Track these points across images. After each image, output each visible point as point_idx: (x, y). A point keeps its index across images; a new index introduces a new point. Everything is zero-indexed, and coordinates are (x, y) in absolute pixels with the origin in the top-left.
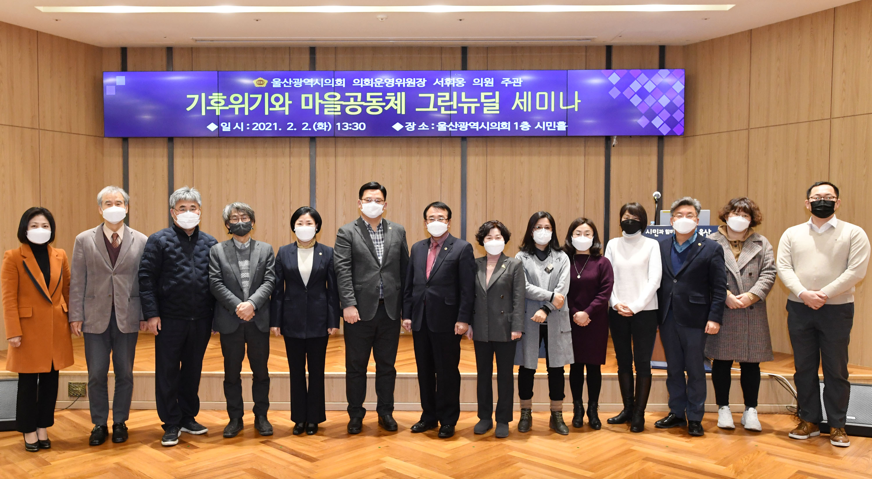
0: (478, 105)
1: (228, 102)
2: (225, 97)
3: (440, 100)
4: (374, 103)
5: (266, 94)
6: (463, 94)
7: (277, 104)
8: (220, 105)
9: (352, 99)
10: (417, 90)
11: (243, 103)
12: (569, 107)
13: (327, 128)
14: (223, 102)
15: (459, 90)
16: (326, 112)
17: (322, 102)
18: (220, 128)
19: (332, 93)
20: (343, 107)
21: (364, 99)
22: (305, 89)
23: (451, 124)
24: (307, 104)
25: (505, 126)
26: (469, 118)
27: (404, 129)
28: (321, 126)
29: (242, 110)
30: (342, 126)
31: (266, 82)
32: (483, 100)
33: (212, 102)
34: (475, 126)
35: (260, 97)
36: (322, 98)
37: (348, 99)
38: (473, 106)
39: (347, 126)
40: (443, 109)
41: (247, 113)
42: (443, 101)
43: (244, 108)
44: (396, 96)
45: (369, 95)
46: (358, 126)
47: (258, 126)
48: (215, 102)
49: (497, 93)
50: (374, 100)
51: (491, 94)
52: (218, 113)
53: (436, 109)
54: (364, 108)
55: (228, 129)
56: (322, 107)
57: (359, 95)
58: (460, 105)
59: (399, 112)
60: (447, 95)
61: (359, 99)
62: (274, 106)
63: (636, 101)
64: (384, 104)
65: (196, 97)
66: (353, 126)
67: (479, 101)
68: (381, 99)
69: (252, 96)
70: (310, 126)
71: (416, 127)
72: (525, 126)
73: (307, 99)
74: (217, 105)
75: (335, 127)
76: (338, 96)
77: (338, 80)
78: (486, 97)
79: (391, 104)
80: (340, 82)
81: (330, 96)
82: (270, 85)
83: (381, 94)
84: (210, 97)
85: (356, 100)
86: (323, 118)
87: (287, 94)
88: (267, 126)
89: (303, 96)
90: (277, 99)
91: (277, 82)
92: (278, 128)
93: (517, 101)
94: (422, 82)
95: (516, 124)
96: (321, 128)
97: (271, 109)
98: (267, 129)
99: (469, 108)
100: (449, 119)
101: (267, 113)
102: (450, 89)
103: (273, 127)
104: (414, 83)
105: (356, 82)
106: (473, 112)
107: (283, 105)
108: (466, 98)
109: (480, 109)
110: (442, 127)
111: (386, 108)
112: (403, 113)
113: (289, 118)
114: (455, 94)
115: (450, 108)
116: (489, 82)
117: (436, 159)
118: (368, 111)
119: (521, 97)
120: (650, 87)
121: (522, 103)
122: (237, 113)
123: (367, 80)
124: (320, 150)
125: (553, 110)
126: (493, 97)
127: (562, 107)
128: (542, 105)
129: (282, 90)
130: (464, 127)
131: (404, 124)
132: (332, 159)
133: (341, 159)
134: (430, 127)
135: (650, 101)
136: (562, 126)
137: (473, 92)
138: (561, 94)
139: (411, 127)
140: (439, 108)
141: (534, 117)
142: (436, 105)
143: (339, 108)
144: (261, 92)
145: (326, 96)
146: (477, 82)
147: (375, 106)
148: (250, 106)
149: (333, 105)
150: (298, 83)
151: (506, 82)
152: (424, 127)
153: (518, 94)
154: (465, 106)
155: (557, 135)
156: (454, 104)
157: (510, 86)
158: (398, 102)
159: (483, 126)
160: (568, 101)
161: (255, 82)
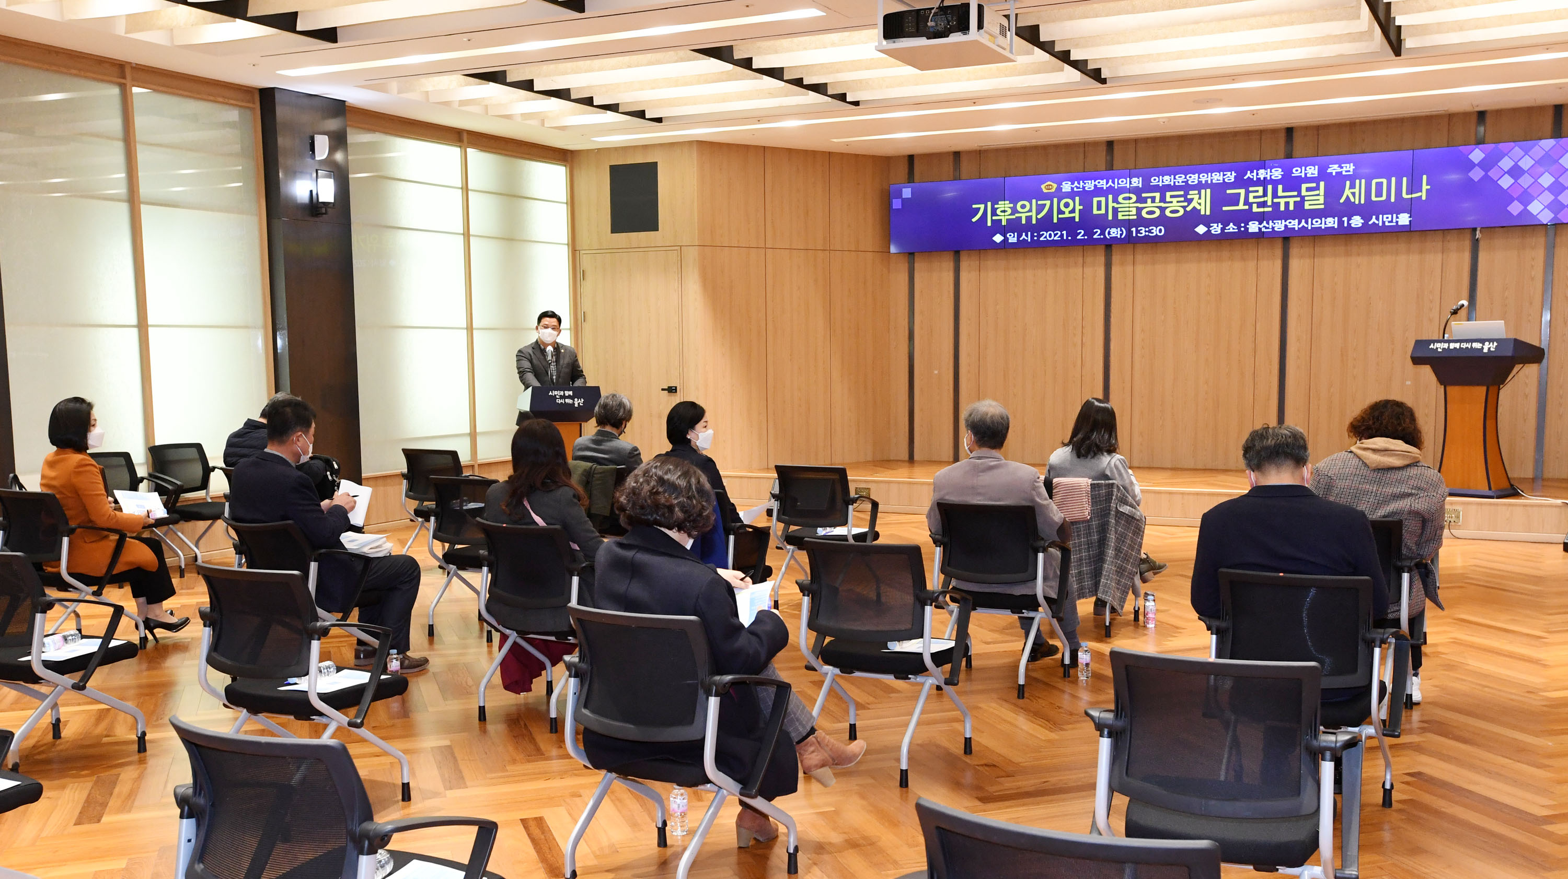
0: (1298, 199)
1: (1014, 211)
2: (1012, 205)
3: (1251, 195)
4: (1175, 203)
5: (1055, 200)
6: (1280, 187)
7: (1067, 210)
8: (1006, 214)
9: (1149, 200)
10: (1225, 185)
11: (1030, 211)
12: (1414, 196)
13: (1121, 235)
14: (1009, 211)
15: (1275, 183)
16: (1120, 217)
17: (1116, 205)
18: (1006, 239)
19: (1127, 195)
20: (1139, 210)
21: (1163, 199)
22: (1098, 192)
23: (1265, 223)
24: (1099, 208)
25: (1331, 222)
26: (1287, 215)
27: (1209, 231)
28: (1115, 232)
29: (1029, 219)
30: (1138, 232)
31: (1055, 186)
32: (1304, 193)
33: (998, 212)
34: (1294, 224)
35: (1048, 203)
36: (1115, 200)
37: (1144, 200)
38: (1292, 201)
39: (1143, 231)
40: (1255, 206)
41: (1034, 222)
42: (1255, 197)
43: (1031, 217)
44: (1200, 194)
45: (1168, 194)
46: (1155, 231)
47: (1046, 236)
48: (1002, 212)
49: (1322, 184)
50: (1175, 200)
51: (1314, 185)
52: (1004, 223)
53: (1247, 207)
54: (1162, 210)
55: (1015, 240)
56: (1115, 211)
57: (1157, 195)
58: (1275, 200)
59: (1202, 213)
60: (1261, 189)
61: (1157, 200)
62: (1063, 213)
63: (1506, 182)
64: (1186, 204)
65: (982, 206)
66: (1150, 231)
67: (1299, 195)
68: (1182, 199)
69: (1040, 202)
70: (1103, 233)
71: (1223, 229)
72: (1357, 221)
73: (1099, 203)
74: (1003, 214)
75: (1129, 232)
76: (1134, 197)
77: (1134, 180)
78: (1308, 189)
79: (1194, 204)
80: (1137, 182)
81: (1124, 199)
82: (1059, 189)
83: (1182, 193)
84: (996, 206)
85: (1153, 200)
86: (1117, 223)
87: (1077, 199)
88: (1055, 235)
89: (1095, 200)
90: (1067, 205)
91: (1067, 186)
92: (1067, 237)
93: (1347, 192)
94: (1231, 177)
95: (1345, 219)
96: (1114, 235)
97: (1060, 216)
98: (1056, 238)
99: (1287, 204)
100: (1261, 218)
101: (1055, 221)
102: (1263, 183)
103: (1062, 236)
104: (1221, 178)
105: (1154, 181)
106: (1291, 208)
107: (1073, 211)
108: (1283, 191)
109: (1299, 205)
110: (1253, 227)
111: (1188, 209)
112: (1208, 213)
113: (1080, 225)
114: (1270, 187)
115: (1264, 204)
116: (1313, 171)
117: (1251, 265)
118: (1168, 213)
119: (1352, 186)
120: (1526, 163)
121: (1354, 193)
122: (1024, 222)
123: (1167, 178)
124: (1116, 258)
125: (1393, 200)
126: (1317, 188)
127: (1405, 196)
128: (1379, 194)
129: (1072, 195)
130: (1279, 226)
131: (1209, 227)
132: (1129, 269)
133: (1139, 269)
134: (1239, 227)
135: (1525, 181)
136: (1404, 219)
137: (1292, 184)
138: (1405, 179)
139: (1216, 229)
140: (1250, 205)
141: (1368, 209)
142: (1246, 202)
143: (1134, 211)
144: (1049, 197)
145: (1120, 198)
146: (1297, 172)
147: (1175, 206)
148: (1038, 214)
149: (1128, 208)
150: (1090, 185)
151: (1334, 169)
152: (1231, 228)
153: (1348, 183)
154: (1282, 201)
155: (1398, 231)
156: (1269, 199)
157: (1339, 173)
158: (1202, 201)
159: (1303, 223)
160: (1414, 187)
161: (1043, 187)
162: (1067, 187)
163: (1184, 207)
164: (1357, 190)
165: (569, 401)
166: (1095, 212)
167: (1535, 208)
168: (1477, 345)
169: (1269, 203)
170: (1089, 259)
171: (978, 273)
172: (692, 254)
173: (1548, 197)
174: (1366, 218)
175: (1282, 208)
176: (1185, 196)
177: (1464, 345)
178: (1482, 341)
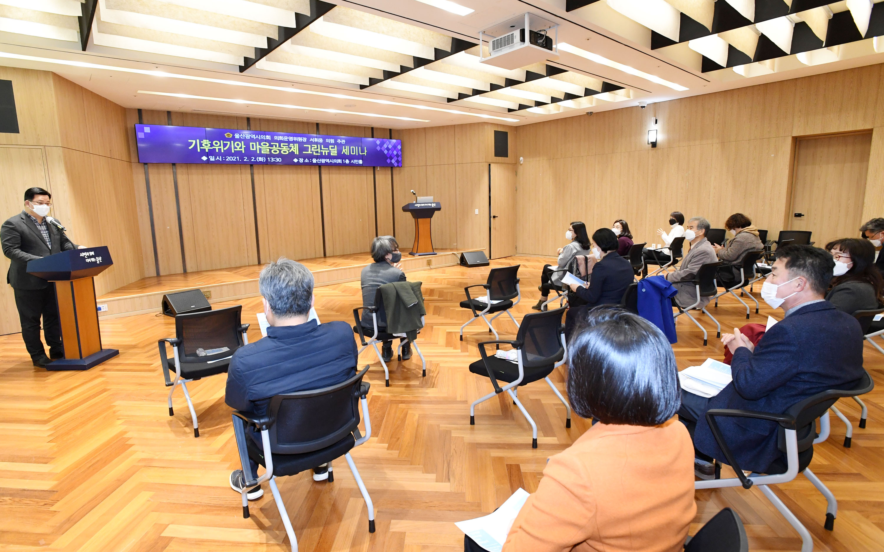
0: (329, 151)
1: (212, 145)
2: (210, 142)
3: (313, 148)
4: (284, 148)
5: (232, 142)
6: (322, 146)
7: (238, 147)
8: (208, 146)
9: (274, 146)
10: (303, 143)
11: (220, 146)
12: (363, 154)
13: (264, 160)
14: (209, 145)
15: (321, 144)
16: (263, 152)
17: (261, 147)
18: (209, 159)
19: (265, 143)
20: (270, 150)
21: (280, 146)
22: (252, 140)
23: (318, 160)
24: (253, 148)
25: (340, 161)
26: (325, 157)
27: (298, 161)
28: (261, 159)
29: (220, 149)
30: (271, 159)
31: (231, 135)
32: (330, 149)
33: (203, 145)
34: (328, 161)
35: (229, 143)
36: (260, 145)
37: (272, 146)
38: (327, 152)
39: (273, 159)
40: (314, 152)
41: (222, 151)
42: (314, 149)
43: (221, 149)
44: (294, 145)
45: (282, 144)
46: (278, 160)
47: (229, 159)
48: (205, 145)
49: (336, 146)
50: (285, 147)
51: (333, 146)
52: (207, 151)
53: (311, 153)
54: (280, 151)
55: (213, 160)
56: (260, 150)
57: (277, 144)
58: (321, 151)
59: (296, 153)
60: (316, 146)
61: (278, 146)
62: (237, 148)
63: (386, 152)
64: (289, 149)
65: (194, 142)
66: (275, 160)
67: (329, 150)
68: (287, 147)
69: (224, 142)
70: (255, 159)
71: (304, 161)
72: (347, 161)
73: (253, 145)
74: (206, 146)
75: (267, 160)
76: (268, 144)
77: (267, 136)
78: (332, 148)
79: (292, 149)
80: (268, 137)
81: (264, 144)
82: (234, 137)
83: (287, 144)
84: (202, 142)
85: (276, 147)
86: (261, 155)
87: (243, 142)
88: (234, 158)
89: (251, 144)
90: (238, 145)
91: (237, 136)
92: (239, 160)
93: (344, 150)
94: (305, 140)
95: (344, 160)
96: (260, 160)
97: (235, 150)
98: (234, 160)
99: (325, 153)
100: (317, 157)
101: (233, 152)
102: (317, 143)
103: (237, 159)
104: (301, 140)
105: (276, 138)
106: (327, 154)
107: (241, 148)
108: (324, 148)
109: (329, 153)
110: (314, 161)
111: (290, 151)
112: (298, 154)
113: (245, 155)
114: (319, 146)
115: (317, 152)
116: (332, 141)
118: (282, 152)
119: (345, 148)
121: (346, 151)
122: (217, 151)
123: (280, 137)
124: (256, 171)
125: (357, 154)
126: (334, 148)
127: (360, 153)
128: (353, 152)
129: (240, 140)
130: (323, 161)
131: (298, 159)
132: (262, 176)
133: (266, 176)
134: (309, 161)
136: (360, 162)
137: (327, 145)
138: (360, 147)
139: (301, 160)
141: (351, 157)
142: (311, 151)
143: (268, 150)
144: (229, 140)
145: (262, 144)
146: (327, 140)
147: (285, 150)
148: (224, 148)
149: (265, 149)
150: (248, 137)
151: (339, 141)
152: (307, 161)
154: (323, 151)
155: (358, 165)
156: (319, 150)
157: (341, 143)
158: (295, 148)
159: (331, 161)
160: (363, 151)
161: (226, 135)
165: (93, 260)
168: (430, 205)
170: (243, 171)
171: (187, 176)
174: (350, 161)
177: (426, 205)
178: (431, 203)
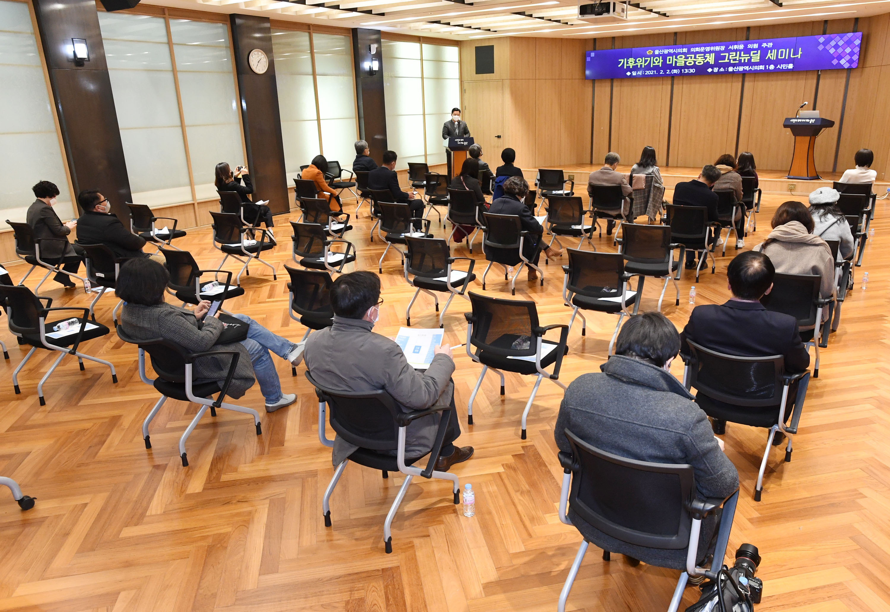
0: (749, 58)
1: (635, 62)
2: (634, 60)
3: (731, 56)
5: (652, 58)
6: (742, 53)
7: (656, 62)
10: (721, 52)
11: (642, 62)
12: (795, 56)
13: (678, 72)
14: (633, 62)
15: (740, 51)
16: (678, 65)
17: (676, 60)
18: (632, 74)
19: (681, 56)
20: (685, 62)
21: (695, 58)
22: (670, 54)
23: (735, 68)
24: (669, 61)
25: (762, 67)
26: (744, 64)
27: (713, 71)
28: (675, 71)
29: (641, 65)
30: (684, 71)
31: (652, 52)
32: (752, 55)
33: (629, 63)
34: (747, 68)
35: (649, 59)
36: (676, 58)
37: (687, 58)
38: (747, 58)
39: (686, 71)
40: (732, 60)
41: (643, 67)
44: (710, 55)
45: (697, 55)
46: (691, 71)
47: (647, 73)
49: (759, 51)
50: (700, 58)
51: (756, 52)
52: (631, 67)
53: (728, 61)
54: (695, 62)
55: (635, 74)
56: (676, 62)
57: (693, 56)
58: (740, 58)
59: (711, 63)
60: (734, 53)
61: (693, 58)
63: (832, 51)
64: (704, 59)
65: (622, 60)
66: (689, 71)
67: (750, 56)
69: (646, 59)
70: (670, 71)
71: (718, 70)
72: (772, 67)
73: (670, 59)
74: (631, 64)
75: (681, 71)
76: (684, 57)
78: (754, 54)
79: (708, 59)
80: (685, 50)
82: (654, 53)
84: (628, 60)
85: (691, 58)
86: (676, 67)
87: (661, 57)
88: (651, 72)
89: (668, 58)
90: (657, 60)
92: (656, 73)
93: (769, 55)
94: (723, 48)
97: (654, 64)
98: (652, 74)
99: (745, 60)
100: (734, 65)
101: (652, 66)
102: (736, 51)
103: (654, 73)
104: (719, 49)
105: (692, 50)
106: (746, 61)
107: (659, 62)
108: (744, 54)
109: (749, 60)
110: (731, 69)
111: (705, 62)
112: (713, 63)
113: (661, 68)
114: (738, 53)
115: (735, 60)
116: (756, 46)
117: (729, 85)
118: (697, 63)
119: (771, 52)
120: (841, 43)
121: (772, 55)
122: (639, 67)
123: (697, 48)
124: (675, 82)
125: (787, 58)
126: (757, 53)
127: (792, 56)
128: (781, 56)
129: (659, 56)
130: (741, 69)
131: (713, 69)
132: (681, 86)
133: (685, 86)
134: (725, 69)
135: (840, 50)
136: (791, 66)
137: (747, 51)
138: (792, 50)
139: (716, 70)
140: (730, 60)
141: (777, 62)
142: (728, 59)
143: (683, 62)
144: (650, 56)
145: (678, 57)
146: (750, 46)
147: (700, 61)
148: (645, 63)
149: (681, 61)
150: (666, 52)
151: (764, 45)
152: (722, 70)
153: (770, 51)
154: (743, 59)
155: (788, 71)
156: (738, 58)
157: (766, 47)
158: (711, 58)
159: (751, 68)
160: (796, 53)
161: (647, 52)
162: (657, 52)
163: (704, 61)
164: (773, 54)
165: (462, 143)
166: (668, 63)
167: (843, 62)
168: (808, 120)
169: (738, 59)
170: (664, 82)
171: (620, 88)
172: (507, 83)
173: (848, 57)
174: (776, 66)
175: (743, 61)
176: (704, 56)
177: (803, 120)
178: (810, 119)
